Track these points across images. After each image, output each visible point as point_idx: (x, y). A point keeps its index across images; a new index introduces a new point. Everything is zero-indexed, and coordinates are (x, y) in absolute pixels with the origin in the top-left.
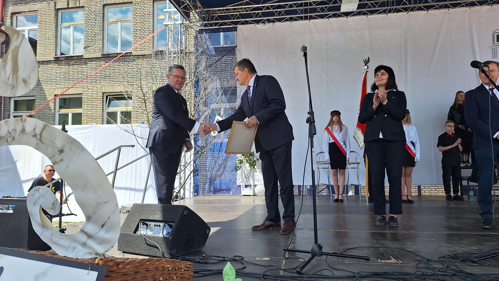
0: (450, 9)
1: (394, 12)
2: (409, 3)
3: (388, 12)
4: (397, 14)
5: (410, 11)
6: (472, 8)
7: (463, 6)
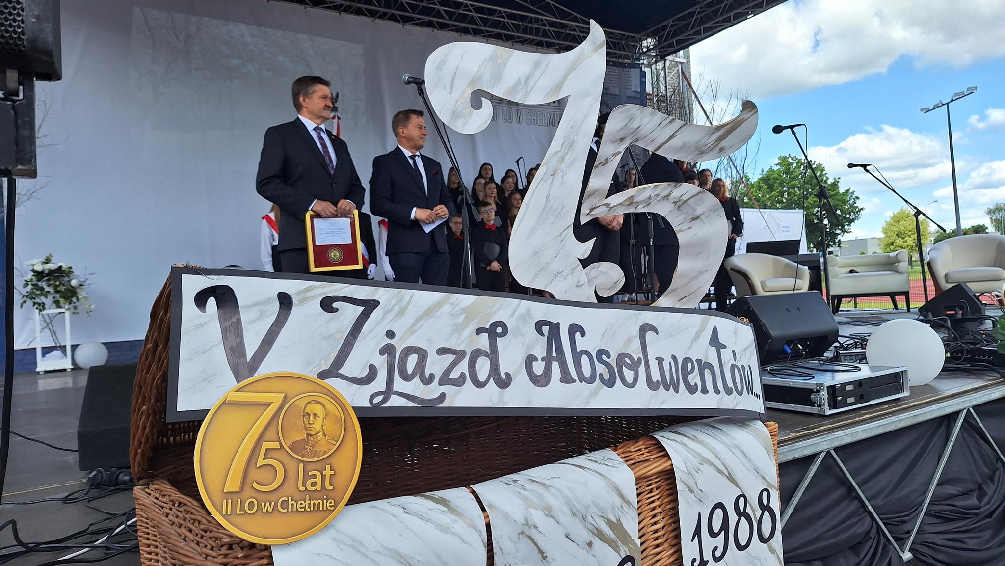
4: (357, 17)
5: (378, 17)
7: (452, 30)
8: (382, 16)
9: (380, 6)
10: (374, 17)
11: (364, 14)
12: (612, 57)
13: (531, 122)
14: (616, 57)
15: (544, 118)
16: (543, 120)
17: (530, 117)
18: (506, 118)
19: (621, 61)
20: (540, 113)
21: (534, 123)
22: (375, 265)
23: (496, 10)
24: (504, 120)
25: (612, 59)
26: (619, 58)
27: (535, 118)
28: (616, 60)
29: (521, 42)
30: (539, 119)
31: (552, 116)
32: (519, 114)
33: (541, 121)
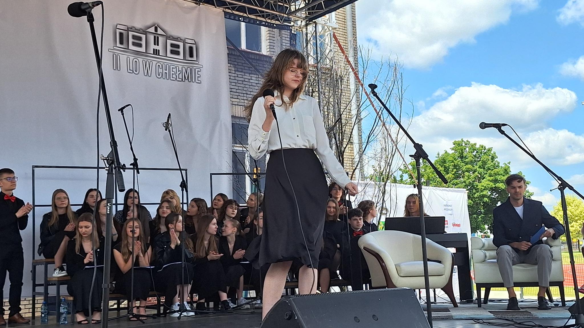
12: (259, 16)
13: (162, 75)
14: (263, 16)
15: (178, 73)
16: (177, 75)
17: (160, 71)
18: (131, 69)
20: (174, 67)
21: (166, 76)
24: (129, 71)
25: (259, 18)
26: (266, 17)
27: (167, 72)
28: (263, 19)
30: (172, 73)
31: (189, 71)
32: (148, 66)
33: (174, 76)
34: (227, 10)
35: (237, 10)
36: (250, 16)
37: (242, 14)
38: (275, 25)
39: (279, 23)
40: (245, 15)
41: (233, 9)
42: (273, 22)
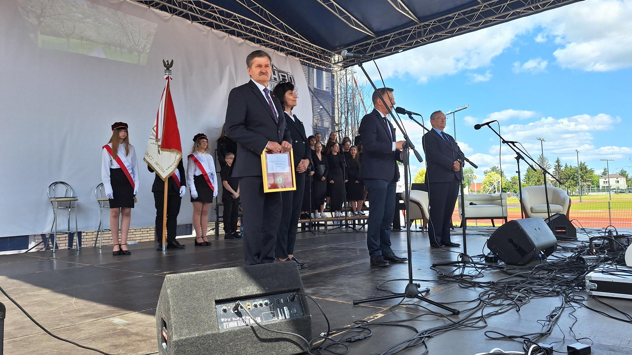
0: (213, 29)
1: (157, 8)
2: (178, 5)
3: (151, 6)
4: (161, 11)
5: (176, 14)
6: (230, 36)
7: (223, 31)
8: (180, 14)
9: (180, 7)
10: (172, 14)
11: (167, 11)
12: (317, 63)
14: (318, 64)
19: (321, 67)
22: (185, 187)
23: (253, 23)
25: (316, 65)
26: (320, 65)
28: (319, 66)
29: (265, 45)
34: (301, 60)
35: (306, 60)
36: (312, 63)
37: (308, 62)
38: (324, 69)
39: (325, 68)
40: (310, 63)
41: (304, 59)
42: (323, 67)
